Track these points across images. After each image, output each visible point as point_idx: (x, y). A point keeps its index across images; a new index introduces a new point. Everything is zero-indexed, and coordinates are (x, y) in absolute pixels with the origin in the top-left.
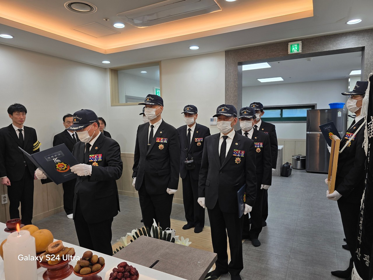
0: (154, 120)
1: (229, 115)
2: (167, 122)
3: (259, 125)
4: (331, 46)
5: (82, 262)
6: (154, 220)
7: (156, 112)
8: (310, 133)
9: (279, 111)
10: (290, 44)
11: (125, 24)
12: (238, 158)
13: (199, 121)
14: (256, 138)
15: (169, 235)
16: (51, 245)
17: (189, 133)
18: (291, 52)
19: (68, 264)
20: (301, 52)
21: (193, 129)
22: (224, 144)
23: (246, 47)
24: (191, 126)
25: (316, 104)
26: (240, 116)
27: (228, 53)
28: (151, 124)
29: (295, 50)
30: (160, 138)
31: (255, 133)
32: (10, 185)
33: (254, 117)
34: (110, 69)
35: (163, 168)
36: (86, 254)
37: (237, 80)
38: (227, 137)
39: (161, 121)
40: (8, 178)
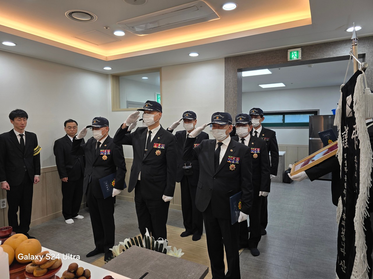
0: (152, 126)
1: (225, 123)
3: (259, 130)
4: (331, 53)
5: (66, 274)
6: (147, 229)
7: (155, 117)
8: (313, 139)
9: (281, 116)
10: (289, 51)
11: (125, 32)
12: (233, 165)
14: (253, 143)
15: (161, 246)
18: (291, 59)
19: (55, 275)
20: (301, 59)
23: (245, 54)
25: (319, 110)
27: (228, 60)
28: (149, 130)
29: (294, 57)
30: (157, 144)
31: (252, 139)
32: (9, 190)
33: (250, 123)
34: (111, 74)
35: (158, 174)
36: (71, 266)
37: (237, 86)
38: (223, 143)
39: (159, 127)
40: (7, 183)
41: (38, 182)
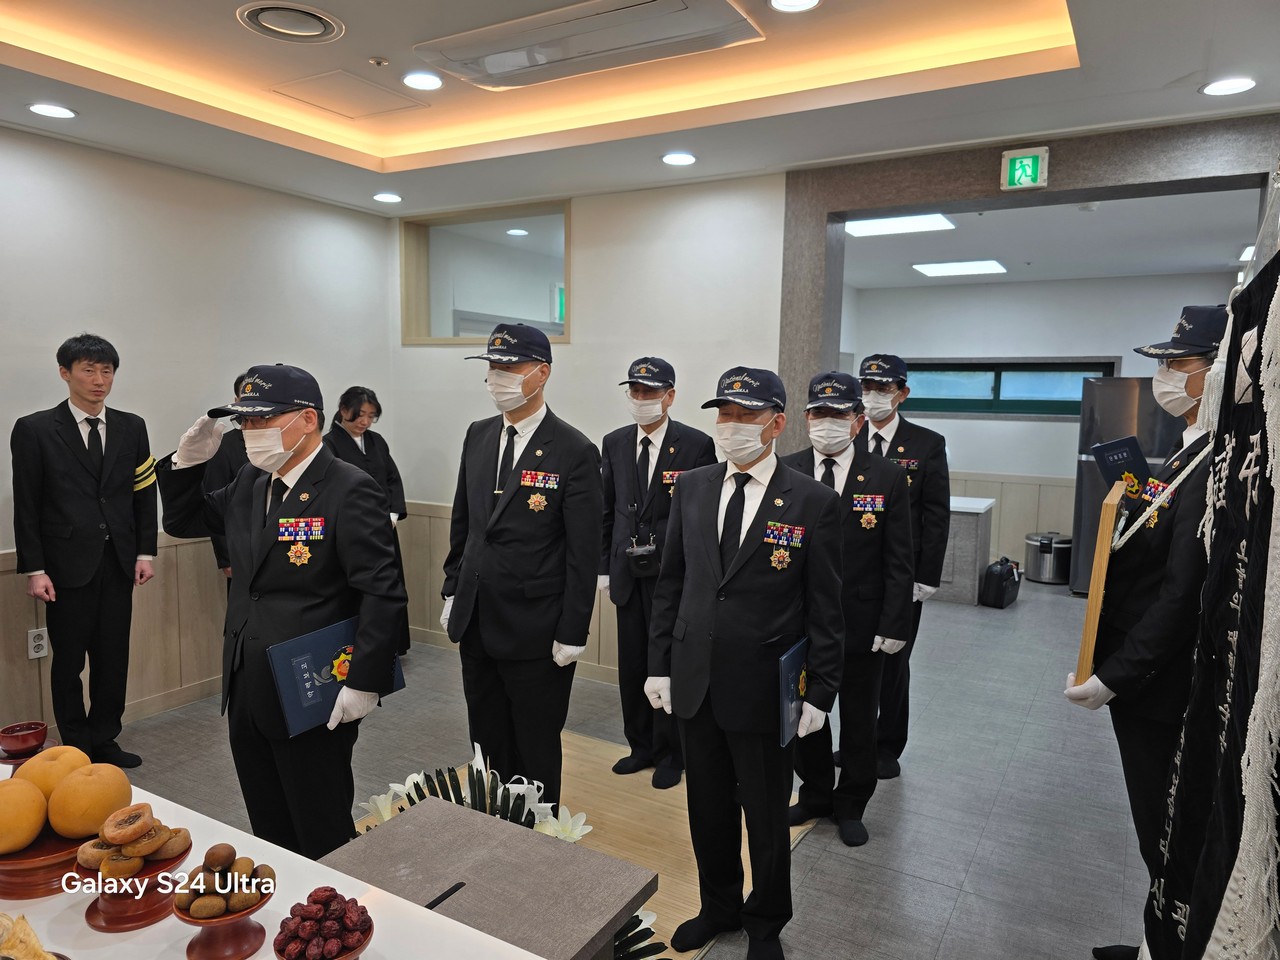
0: (519, 413)
1: (755, 403)
2: (560, 414)
3: (888, 433)
4: (1152, 167)
6: (477, 747)
7: (525, 384)
8: (1092, 458)
9: (991, 376)
10: (1007, 155)
11: (442, 77)
12: (782, 550)
13: (678, 414)
14: (861, 478)
15: (519, 802)
16: (115, 816)
17: (646, 453)
18: (1012, 182)
20: (1045, 184)
21: (658, 438)
22: (738, 500)
24: (649, 428)
25: (1120, 358)
26: (810, 402)
27: (797, 180)
28: (507, 424)
29: (1023, 177)
30: (533, 472)
31: (861, 461)
32: (54, 600)
33: (857, 406)
34: (402, 219)
35: (539, 574)
36: (213, 854)
37: (823, 273)
38: (749, 478)
39: (541, 413)
40: (47, 577)
41: (149, 578)
